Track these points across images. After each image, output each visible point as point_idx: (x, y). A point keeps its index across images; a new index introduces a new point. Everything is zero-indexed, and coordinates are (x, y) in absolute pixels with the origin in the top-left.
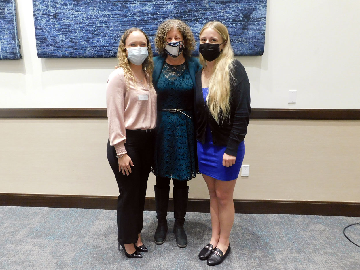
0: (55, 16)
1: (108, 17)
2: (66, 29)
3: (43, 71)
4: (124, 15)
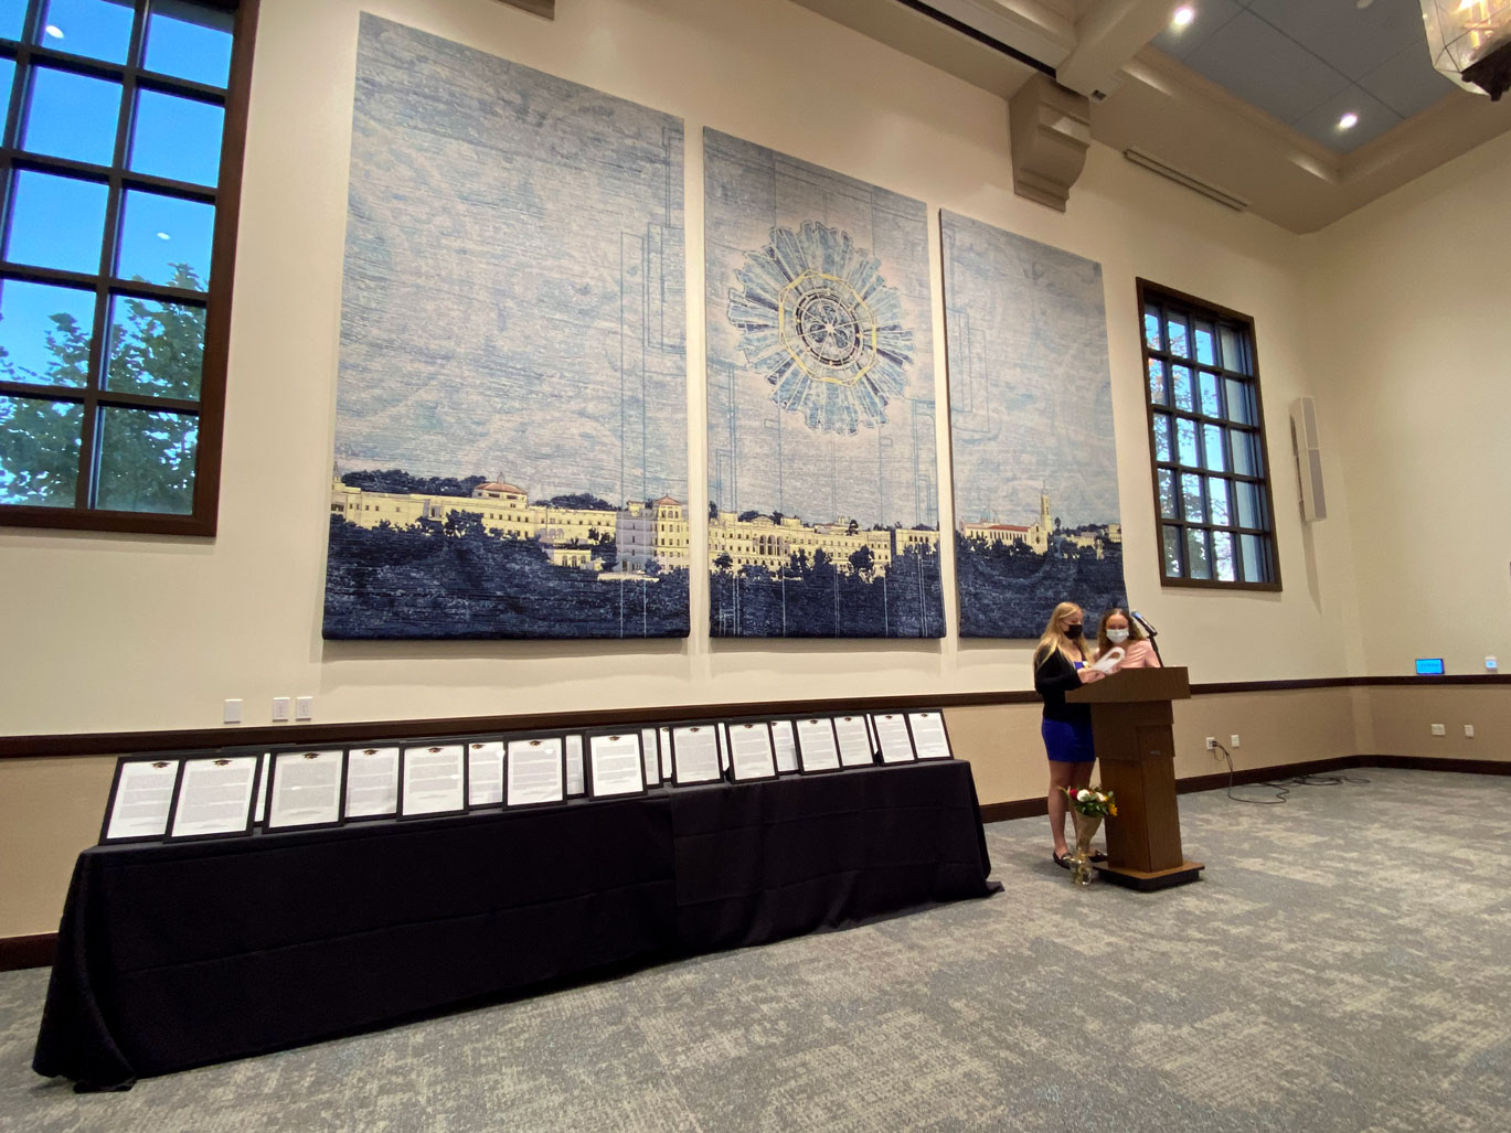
0: (976, 595)
1: (1020, 599)
2: (985, 609)
3: (959, 650)
4: (1032, 599)
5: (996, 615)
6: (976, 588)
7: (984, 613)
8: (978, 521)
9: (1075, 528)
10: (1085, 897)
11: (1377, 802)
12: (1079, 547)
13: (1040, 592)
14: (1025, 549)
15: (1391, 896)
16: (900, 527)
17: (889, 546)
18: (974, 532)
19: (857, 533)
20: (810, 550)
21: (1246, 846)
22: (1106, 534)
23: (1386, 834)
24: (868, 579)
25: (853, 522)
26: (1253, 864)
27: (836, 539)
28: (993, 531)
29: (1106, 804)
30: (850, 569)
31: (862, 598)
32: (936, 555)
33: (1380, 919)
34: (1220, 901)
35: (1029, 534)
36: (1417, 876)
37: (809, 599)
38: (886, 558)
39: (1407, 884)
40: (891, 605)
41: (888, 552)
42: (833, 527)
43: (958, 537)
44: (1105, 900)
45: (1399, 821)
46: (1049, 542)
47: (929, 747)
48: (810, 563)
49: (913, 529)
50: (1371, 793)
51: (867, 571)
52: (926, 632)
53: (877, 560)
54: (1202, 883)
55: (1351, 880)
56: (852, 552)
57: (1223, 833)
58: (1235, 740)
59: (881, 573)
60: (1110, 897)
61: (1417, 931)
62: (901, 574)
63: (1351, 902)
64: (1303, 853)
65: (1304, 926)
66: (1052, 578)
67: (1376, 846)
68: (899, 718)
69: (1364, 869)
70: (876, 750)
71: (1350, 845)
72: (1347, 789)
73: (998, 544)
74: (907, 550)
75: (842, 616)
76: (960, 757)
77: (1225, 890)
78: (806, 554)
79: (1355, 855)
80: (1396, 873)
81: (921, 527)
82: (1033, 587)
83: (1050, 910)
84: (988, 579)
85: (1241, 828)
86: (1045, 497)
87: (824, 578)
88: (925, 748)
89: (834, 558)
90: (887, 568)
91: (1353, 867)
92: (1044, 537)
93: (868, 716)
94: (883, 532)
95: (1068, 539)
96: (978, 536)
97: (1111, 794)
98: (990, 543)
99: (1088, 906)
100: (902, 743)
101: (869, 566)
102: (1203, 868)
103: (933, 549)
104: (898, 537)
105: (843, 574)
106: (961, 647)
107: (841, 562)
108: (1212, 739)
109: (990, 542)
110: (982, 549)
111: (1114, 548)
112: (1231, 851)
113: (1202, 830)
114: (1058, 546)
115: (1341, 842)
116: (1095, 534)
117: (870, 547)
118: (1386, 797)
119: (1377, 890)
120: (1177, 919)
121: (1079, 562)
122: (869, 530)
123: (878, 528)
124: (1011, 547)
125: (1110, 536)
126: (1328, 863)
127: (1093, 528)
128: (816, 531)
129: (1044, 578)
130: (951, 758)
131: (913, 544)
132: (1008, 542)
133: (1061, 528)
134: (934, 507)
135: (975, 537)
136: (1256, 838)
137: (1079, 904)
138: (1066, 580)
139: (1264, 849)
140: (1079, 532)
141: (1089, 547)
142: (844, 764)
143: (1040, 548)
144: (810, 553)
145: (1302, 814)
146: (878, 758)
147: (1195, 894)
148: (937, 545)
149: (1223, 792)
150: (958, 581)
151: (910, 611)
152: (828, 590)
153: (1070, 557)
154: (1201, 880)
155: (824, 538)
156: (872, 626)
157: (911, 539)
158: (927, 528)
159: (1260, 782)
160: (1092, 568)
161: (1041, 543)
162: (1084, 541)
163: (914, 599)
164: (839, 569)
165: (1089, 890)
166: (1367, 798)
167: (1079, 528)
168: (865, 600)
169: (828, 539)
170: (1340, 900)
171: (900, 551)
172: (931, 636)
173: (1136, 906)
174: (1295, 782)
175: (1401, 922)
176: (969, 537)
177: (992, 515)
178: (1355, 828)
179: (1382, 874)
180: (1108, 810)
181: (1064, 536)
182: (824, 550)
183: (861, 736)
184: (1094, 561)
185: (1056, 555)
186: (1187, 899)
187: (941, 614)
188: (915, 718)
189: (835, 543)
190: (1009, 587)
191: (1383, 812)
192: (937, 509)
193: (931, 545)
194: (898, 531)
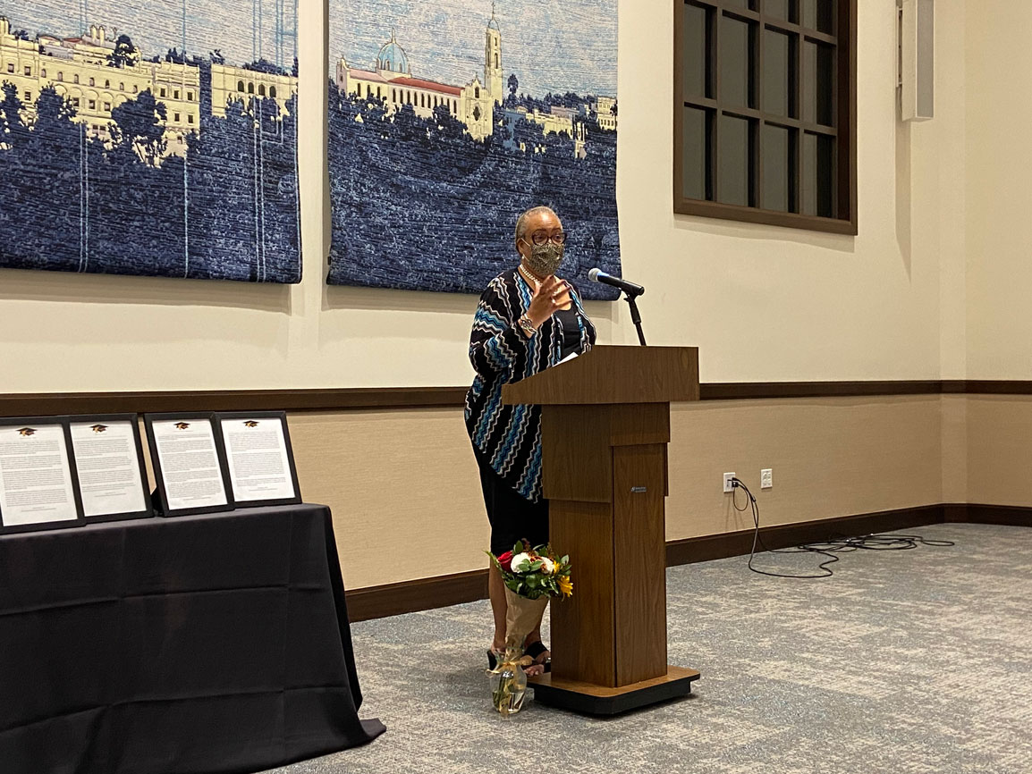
0: (360, 207)
1: (440, 221)
2: (376, 235)
3: (323, 308)
4: (462, 222)
5: (395, 246)
6: (361, 194)
7: (374, 242)
8: (371, 66)
9: (542, 98)
10: (510, 732)
11: (961, 575)
12: (545, 133)
13: (475, 210)
14: (456, 128)
15: (960, 712)
16: (221, 61)
17: (196, 97)
18: (364, 85)
19: (130, 63)
20: (31, 88)
21: (766, 643)
22: (593, 114)
23: (969, 620)
24: (151, 159)
25: (124, 39)
26: (772, 669)
27: (86, 72)
28: (398, 88)
29: (556, 576)
30: (113, 135)
31: (139, 195)
32: (290, 124)
33: (940, 744)
34: (717, 727)
35: (461, 100)
36: (999, 681)
37: (25, 190)
38: (191, 120)
39: (985, 691)
40: (195, 215)
41: (195, 109)
42: (78, 46)
43: (333, 94)
44: (543, 733)
45: (985, 602)
46: (495, 119)
47: (257, 482)
48: (28, 116)
49: (247, 67)
50: (953, 561)
51: (150, 142)
52: (263, 271)
53: (170, 122)
54: (695, 702)
55: (910, 689)
56: (119, 101)
57: (734, 623)
58: (767, 477)
59: (181, 150)
60: (552, 729)
61: (990, 758)
62: (218, 154)
63: (905, 720)
64: (849, 652)
65: (835, 758)
66: (498, 186)
67: (951, 638)
68: (202, 428)
69: (927, 672)
70: (153, 487)
71: (916, 638)
72: (922, 553)
73: (406, 113)
74: (233, 108)
75: (95, 230)
76: (310, 499)
77: (728, 708)
78: (21, 96)
79: (920, 652)
80: (971, 676)
81: (261, 66)
82: (465, 198)
83: (450, 756)
84: (384, 177)
85: (763, 615)
86: (494, 34)
87: (58, 148)
88: (249, 483)
89: (80, 110)
90: (191, 140)
91: (914, 669)
92: (488, 111)
93: (141, 424)
94: (186, 67)
95: (529, 117)
96: (370, 95)
97: (566, 559)
98: (391, 112)
99: (514, 746)
100: (205, 474)
101: (155, 134)
102: (697, 677)
103: (284, 111)
104: (216, 81)
105: (98, 144)
106: (330, 302)
107: (95, 120)
108: (733, 474)
109: (391, 107)
110: (376, 121)
111: (603, 139)
112: (744, 652)
113: (702, 621)
114: (511, 127)
115: (904, 633)
116: (574, 112)
117: (157, 95)
118: (976, 567)
119: (944, 701)
120: (652, 758)
121: (546, 160)
122: (156, 60)
123: (174, 57)
124: (429, 121)
125: (600, 117)
126: (881, 664)
127: (571, 100)
128: (41, 50)
129: (484, 185)
130: (297, 499)
131: (246, 97)
132: (424, 112)
133: (518, 94)
134: (290, 29)
135: (364, 96)
136: (782, 630)
137: (500, 744)
138: (520, 190)
139: (792, 645)
140: (548, 104)
141: (563, 134)
142: (87, 514)
143: (480, 129)
144: (28, 94)
145: (852, 593)
146: (156, 500)
147: (684, 719)
148: (291, 104)
149: (742, 560)
150: (329, 179)
151: (235, 230)
152: (67, 175)
153: (530, 150)
154: (693, 697)
155: (61, 67)
156: (155, 253)
157: (241, 88)
158: (274, 70)
159: (798, 545)
160: (566, 172)
161: (481, 119)
162: (557, 122)
163: (242, 206)
164: (90, 133)
165: (519, 721)
166: (950, 569)
167: (548, 98)
168: (144, 201)
169: (69, 71)
170: (891, 718)
171: (219, 109)
172: (272, 280)
173: (589, 742)
174: (849, 545)
175: (968, 746)
176: (353, 96)
177: (398, 57)
178: (925, 612)
179: (953, 679)
180: (558, 587)
181: (522, 110)
182: (59, 91)
183: (125, 461)
184: (569, 161)
185: (507, 144)
186: (669, 726)
187: (294, 239)
188: (231, 427)
189: (84, 80)
190: (423, 195)
191: (967, 589)
192: (295, 35)
193: (281, 103)
194: (216, 67)
